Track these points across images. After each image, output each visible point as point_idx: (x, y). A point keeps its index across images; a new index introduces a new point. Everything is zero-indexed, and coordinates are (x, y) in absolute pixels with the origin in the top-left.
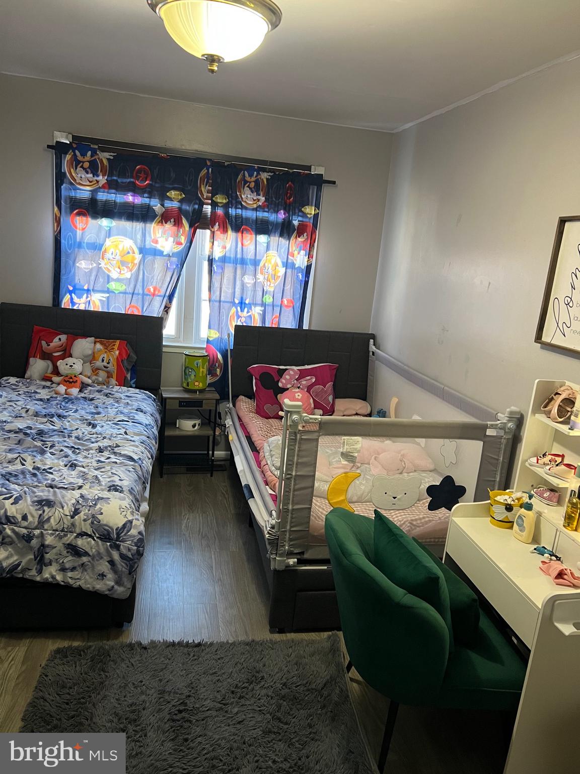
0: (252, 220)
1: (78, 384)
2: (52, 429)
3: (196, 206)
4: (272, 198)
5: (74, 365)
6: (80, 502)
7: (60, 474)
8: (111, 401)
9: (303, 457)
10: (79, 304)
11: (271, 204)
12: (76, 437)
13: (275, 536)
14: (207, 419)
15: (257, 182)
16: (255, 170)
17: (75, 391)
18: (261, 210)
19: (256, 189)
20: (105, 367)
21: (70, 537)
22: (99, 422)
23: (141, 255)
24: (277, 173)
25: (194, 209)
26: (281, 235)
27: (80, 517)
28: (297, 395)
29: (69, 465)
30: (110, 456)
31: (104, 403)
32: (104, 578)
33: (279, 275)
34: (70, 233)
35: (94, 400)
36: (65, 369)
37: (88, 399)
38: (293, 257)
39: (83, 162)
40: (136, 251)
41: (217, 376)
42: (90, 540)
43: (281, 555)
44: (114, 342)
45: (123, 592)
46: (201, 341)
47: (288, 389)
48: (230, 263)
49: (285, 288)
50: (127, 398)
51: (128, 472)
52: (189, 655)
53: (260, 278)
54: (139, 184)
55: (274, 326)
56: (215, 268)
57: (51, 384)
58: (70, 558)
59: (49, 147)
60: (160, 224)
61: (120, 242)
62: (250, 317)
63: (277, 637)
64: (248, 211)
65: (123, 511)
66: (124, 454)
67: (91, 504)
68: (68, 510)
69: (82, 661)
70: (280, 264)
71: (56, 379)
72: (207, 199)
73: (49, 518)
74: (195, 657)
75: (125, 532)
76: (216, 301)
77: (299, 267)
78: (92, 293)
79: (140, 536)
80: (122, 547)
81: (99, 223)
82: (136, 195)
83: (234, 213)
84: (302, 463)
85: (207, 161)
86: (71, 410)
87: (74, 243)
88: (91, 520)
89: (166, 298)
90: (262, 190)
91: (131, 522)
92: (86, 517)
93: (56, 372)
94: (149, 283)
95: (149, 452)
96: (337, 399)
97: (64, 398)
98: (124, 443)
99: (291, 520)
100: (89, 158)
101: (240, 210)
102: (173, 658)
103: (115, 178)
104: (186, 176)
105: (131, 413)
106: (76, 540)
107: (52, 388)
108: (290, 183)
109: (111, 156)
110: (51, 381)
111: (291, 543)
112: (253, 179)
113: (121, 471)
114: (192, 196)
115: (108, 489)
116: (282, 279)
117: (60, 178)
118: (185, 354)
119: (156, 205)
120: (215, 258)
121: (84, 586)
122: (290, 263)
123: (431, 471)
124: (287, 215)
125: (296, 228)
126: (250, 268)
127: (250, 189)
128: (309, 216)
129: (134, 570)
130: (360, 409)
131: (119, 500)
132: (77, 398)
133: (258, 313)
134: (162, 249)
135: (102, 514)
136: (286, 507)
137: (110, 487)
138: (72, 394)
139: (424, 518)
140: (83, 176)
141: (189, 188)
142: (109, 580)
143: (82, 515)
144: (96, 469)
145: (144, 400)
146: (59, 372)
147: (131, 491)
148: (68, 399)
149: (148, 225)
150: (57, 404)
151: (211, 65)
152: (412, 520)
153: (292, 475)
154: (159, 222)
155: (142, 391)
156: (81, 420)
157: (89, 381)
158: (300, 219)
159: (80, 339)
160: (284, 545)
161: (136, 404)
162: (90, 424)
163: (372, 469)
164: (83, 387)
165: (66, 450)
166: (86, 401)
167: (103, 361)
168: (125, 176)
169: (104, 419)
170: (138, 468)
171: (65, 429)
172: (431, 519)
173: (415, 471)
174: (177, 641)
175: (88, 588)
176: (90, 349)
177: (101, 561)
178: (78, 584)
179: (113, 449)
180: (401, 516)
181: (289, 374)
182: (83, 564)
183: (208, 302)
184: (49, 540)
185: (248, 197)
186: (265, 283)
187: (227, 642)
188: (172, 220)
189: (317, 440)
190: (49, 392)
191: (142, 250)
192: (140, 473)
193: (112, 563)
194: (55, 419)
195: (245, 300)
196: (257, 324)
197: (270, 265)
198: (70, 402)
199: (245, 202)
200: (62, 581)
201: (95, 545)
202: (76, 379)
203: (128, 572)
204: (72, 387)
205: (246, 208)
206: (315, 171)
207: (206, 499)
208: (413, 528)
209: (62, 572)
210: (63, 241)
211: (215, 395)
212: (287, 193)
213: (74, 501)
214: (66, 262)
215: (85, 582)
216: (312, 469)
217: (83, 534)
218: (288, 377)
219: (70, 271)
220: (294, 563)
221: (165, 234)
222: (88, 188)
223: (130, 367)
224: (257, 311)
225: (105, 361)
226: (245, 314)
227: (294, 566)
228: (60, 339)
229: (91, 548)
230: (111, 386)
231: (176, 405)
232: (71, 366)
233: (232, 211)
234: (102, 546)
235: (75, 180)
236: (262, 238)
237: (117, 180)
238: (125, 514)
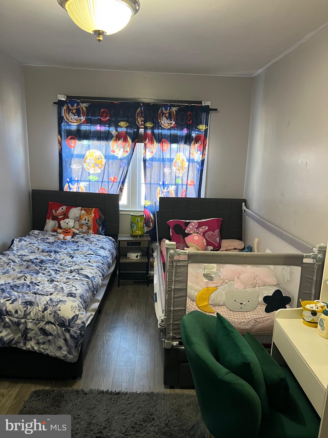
0: (168, 135)
1: (71, 233)
2: (49, 259)
3: (136, 130)
4: (179, 122)
5: (69, 223)
6: (49, 303)
7: (43, 286)
8: (88, 243)
9: (178, 277)
10: (73, 189)
11: (179, 125)
12: (60, 264)
13: (163, 327)
14: (146, 252)
15: (170, 113)
16: (169, 106)
17: (69, 238)
18: (173, 129)
19: (170, 118)
20: (86, 223)
21: (42, 324)
22: (76, 255)
23: (106, 160)
24: (182, 107)
25: (134, 132)
26: (185, 143)
27: (47, 312)
28: (195, 237)
29: (50, 281)
30: (75, 275)
31: (83, 244)
32: (61, 349)
33: (185, 166)
34: (67, 150)
35: (78, 242)
36: (64, 225)
37: (75, 242)
38: (193, 155)
39: (73, 110)
40: (103, 157)
41: (151, 227)
42: (53, 326)
43: (168, 339)
44: (92, 209)
45: (73, 358)
46: (141, 208)
47: (191, 234)
48: (156, 161)
49: (189, 174)
50: (97, 241)
51: (82, 285)
52: (111, 400)
53: (174, 168)
54: (103, 119)
55: (183, 197)
56: (147, 165)
57: (57, 234)
58: (42, 336)
59: (54, 103)
60: (115, 141)
61: (94, 153)
62: (168, 192)
63: (168, 391)
64: (165, 130)
65: (73, 309)
66: (84, 274)
67: (55, 304)
68: (40, 308)
69: (47, 399)
70: (185, 160)
71: (59, 231)
72: (141, 125)
73: (30, 312)
74: (115, 402)
75: (73, 321)
76: (148, 184)
77: (197, 162)
78: (80, 182)
79: (83, 325)
80: (71, 331)
81: (82, 143)
82: (101, 126)
83: (157, 132)
84: (178, 281)
85: (141, 103)
86: (63, 248)
87: (69, 155)
88: (53, 314)
89: (121, 184)
90: (173, 118)
91: (77, 316)
92: (50, 312)
93: (60, 227)
94: (111, 176)
95: (101, 272)
96: (223, 240)
97: (62, 241)
98: (86, 267)
99: (173, 317)
100: (76, 107)
101: (161, 130)
102: (101, 401)
103: (90, 117)
104: (129, 113)
105: (97, 249)
106: (45, 326)
107: (57, 236)
108: (189, 112)
109: (87, 105)
110: (57, 232)
111: (174, 332)
112: (168, 111)
113: (78, 285)
114: (133, 124)
115: (67, 295)
116: (187, 169)
117: (61, 119)
118: (131, 215)
119: (113, 131)
120: (147, 159)
121: (50, 354)
122: (191, 159)
123: (274, 286)
124: (188, 131)
125: (194, 138)
126: (167, 163)
127: (166, 117)
128: (202, 131)
129: (78, 345)
130: (237, 246)
131: (72, 302)
132: (69, 242)
133: (173, 190)
134: (117, 155)
135: (60, 310)
136: (169, 309)
137: (69, 294)
138: (67, 239)
139: (265, 317)
140: (73, 118)
141: (131, 119)
142: (64, 351)
143: (48, 311)
144: (64, 283)
145: (107, 242)
146: (61, 227)
147: (81, 297)
148: (64, 242)
149: (110, 142)
150: (57, 245)
151: (99, 37)
152: (257, 318)
153: (172, 288)
154: (115, 140)
155: (107, 237)
156: (67, 254)
157: (78, 232)
158: (197, 132)
159: (74, 208)
160: (170, 333)
161: (101, 244)
162: (71, 256)
163: (235, 284)
164: (74, 235)
165: (51, 271)
166: (73, 243)
167: (85, 220)
168: (95, 116)
169: (79, 253)
170: (90, 283)
171: (56, 259)
172: (270, 318)
173: (264, 285)
174: (105, 390)
175: (52, 355)
176: (79, 213)
177: (59, 339)
178: (46, 352)
179: (78, 271)
180: (250, 315)
181: (192, 225)
182: (49, 340)
183: (144, 184)
184: (30, 325)
185: (165, 122)
186: (177, 172)
187: (136, 393)
188: (122, 139)
189: (187, 266)
190: (55, 238)
191: (106, 157)
192: (91, 285)
193: (65, 340)
194: (52, 254)
195: (165, 182)
196: (173, 196)
197: (179, 161)
198: (64, 244)
199: (163, 125)
200: (38, 350)
201: (56, 329)
202: (70, 230)
203: (75, 346)
204: (67, 235)
205: (164, 129)
206: (205, 104)
207: (142, 300)
208: (257, 323)
209: (38, 345)
210: (63, 154)
211: (148, 238)
212: (188, 118)
213: (45, 302)
214: (66, 166)
215: (50, 351)
216: (185, 284)
217: (49, 322)
218: (191, 227)
219: (68, 170)
220: (177, 344)
221: (118, 147)
222: (76, 124)
223: (101, 223)
224: (172, 188)
225: (86, 220)
226: (165, 190)
227: (176, 346)
228: (62, 209)
229: (54, 331)
230: (90, 234)
231: (126, 245)
232: (67, 223)
233: (156, 131)
234: (60, 330)
235: (68, 120)
236: (174, 146)
237: (91, 118)
238: (74, 311)
